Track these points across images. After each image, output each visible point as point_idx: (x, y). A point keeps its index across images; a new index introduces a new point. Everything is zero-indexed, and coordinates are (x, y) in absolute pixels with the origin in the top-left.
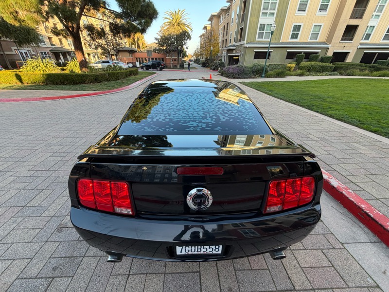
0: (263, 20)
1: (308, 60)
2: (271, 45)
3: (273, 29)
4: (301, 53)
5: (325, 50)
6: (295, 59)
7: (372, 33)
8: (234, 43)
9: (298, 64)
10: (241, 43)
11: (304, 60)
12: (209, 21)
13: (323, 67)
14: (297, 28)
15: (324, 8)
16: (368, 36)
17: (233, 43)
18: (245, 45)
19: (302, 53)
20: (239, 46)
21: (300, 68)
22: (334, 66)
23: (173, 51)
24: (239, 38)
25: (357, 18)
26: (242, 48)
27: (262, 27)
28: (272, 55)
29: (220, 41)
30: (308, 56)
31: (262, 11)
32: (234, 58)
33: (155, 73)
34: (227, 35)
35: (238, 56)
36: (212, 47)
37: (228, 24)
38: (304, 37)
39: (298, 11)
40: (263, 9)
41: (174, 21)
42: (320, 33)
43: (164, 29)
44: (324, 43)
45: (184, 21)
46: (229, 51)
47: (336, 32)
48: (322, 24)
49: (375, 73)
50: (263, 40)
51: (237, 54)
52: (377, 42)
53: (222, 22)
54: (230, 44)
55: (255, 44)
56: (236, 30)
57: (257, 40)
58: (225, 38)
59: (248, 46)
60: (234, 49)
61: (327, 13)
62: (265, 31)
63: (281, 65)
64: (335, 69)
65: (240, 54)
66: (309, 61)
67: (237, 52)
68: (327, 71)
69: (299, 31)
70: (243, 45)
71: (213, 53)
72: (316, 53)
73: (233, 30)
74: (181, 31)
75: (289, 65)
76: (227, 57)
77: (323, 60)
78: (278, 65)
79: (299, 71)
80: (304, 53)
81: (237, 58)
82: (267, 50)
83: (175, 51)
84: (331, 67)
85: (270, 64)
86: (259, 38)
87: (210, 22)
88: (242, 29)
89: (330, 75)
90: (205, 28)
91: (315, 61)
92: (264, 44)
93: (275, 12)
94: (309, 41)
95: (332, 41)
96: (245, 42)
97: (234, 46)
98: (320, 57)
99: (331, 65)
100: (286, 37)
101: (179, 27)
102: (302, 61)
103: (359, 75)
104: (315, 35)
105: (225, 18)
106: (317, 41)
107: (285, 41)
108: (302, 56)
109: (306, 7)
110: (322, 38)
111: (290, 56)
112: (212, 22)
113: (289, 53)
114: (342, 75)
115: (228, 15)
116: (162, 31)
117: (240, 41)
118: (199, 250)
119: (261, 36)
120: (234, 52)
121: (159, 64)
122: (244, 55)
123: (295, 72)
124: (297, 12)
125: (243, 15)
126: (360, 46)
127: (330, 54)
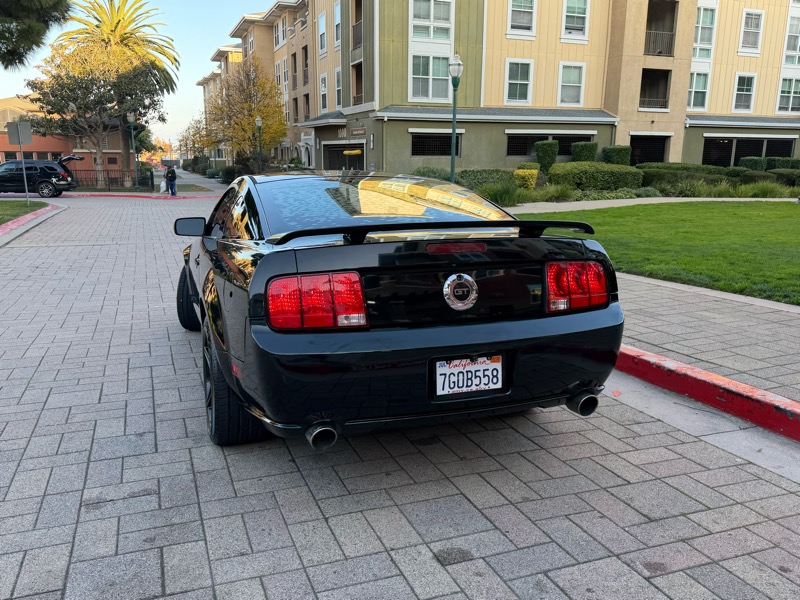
0: (418, 46)
1: (570, 157)
2: (458, 116)
3: (454, 71)
4: (545, 137)
5: (608, 129)
6: (534, 154)
7: (708, 91)
8: (339, 108)
9: (545, 167)
10: (364, 107)
11: (558, 158)
12: (234, 35)
13: (613, 174)
14: (520, 71)
15: (575, 23)
16: (700, 98)
17: (333, 106)
18: (379, 114)
19: (550, 140)
20: (356, 117)
21: (554, 179)
22: (641, 171)
23: (105, 127)
24: (353, 92)
25: (660, 54)
26: (368, 123)
27: (421, 64)
28: (464, 144)
29: (286, 98)
30: (567, 146)
31: (412, 22)
32: (346, 152)
33: (44, 205)
34: (306, 82)
35: (360, 146)
36: (258, 118)
37: (305, 49)
38: (545, 96)
39: (513, 27)
40: (415, 16)
41: (106, 29)
42: (583, 85)
43: (67, 52)
44: (600, 113)
45: (147, 32)
46: (321, 131)
47: (623, 85)
48: (583, 64)
49: (743, 188)
50: (430, 99)
51: (352, 142)
52: (724, 113)
53: (282, 42)
54: (326, 111)
55: (407, 111)
56: (339, 69)
57: (411, 99)
58: (301, 91)
59: (386, 115)
60: (342, 127)
61: (586, 37)
62: (431, 77)
63: (497, 171)
64: (647, 181)
65: (364, 141)
66: (573, 160)
67: (355, 136)
68: (626, 185)
69: (527, 79)
70: (371, 115)
71: (266, 137)
72: (588, 138)
73: (329, 68)
74: (136, 63)
75: (521, 172)
76: (317, 151)
77: (609, 156)
78: (490, 172)
79: (552, 189)
80: (555, 137)
81: (358, 152)
82: (450, 131)
83: (114, 128)
84: (635, 175)
85: (466, 171)
86: (415, 94)
87: (239, 41)
88: (358, 68)
89: (639, 196)
90: (221, 56)
91: (590, 157)
92: (434, 112)
93: (451, 25)
94: (560, 105)
95: (620, 108)
96: (376, 105)
97: (340, 115)
98: (599, 150)
99: (633, 169)
100: (494, 93)
101: (126, 49)
102: (553, 161)
103: (709, 196)
104: (572, 91)
105: (293, 31)
106: (581, 105)
107: (494, 104)
108: (550, 145)
109: (531, 20)
110: (590, 98)
111: (518, 145)
112: (245, 39)
113: (511, 137)
114: (667, 195)
115: (304, 23)
116: (58, 61)
117: (358, 101)
118: (469, 384)
119: (422, 88)
120: (343, 133)
121: (47, 173)
122: (379, 141)
123: (540, 192)
124: (510, 31)
125: (357, 29)
126: (689, 122)
127: (623, 140)
